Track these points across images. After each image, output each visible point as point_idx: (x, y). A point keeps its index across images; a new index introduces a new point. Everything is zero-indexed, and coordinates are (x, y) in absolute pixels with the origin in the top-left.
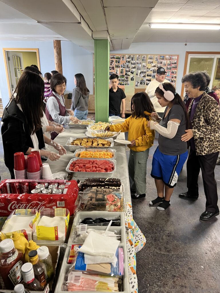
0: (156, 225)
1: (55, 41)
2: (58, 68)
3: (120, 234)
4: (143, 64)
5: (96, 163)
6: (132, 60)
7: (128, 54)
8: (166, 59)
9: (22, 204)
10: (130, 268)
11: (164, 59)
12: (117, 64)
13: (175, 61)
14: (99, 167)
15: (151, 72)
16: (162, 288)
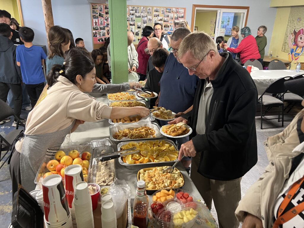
4: (149, 17)
7: (132, 6)
8: (173, 12)
13: (182, 15)
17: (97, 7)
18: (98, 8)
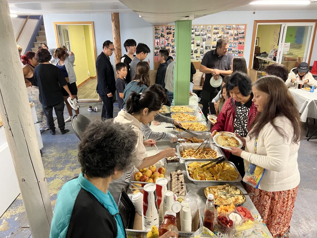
1: (113, 13)
2: (117, 42)
8: (233, 29)
11: (230, 29)
13: (243, 31)
17: (159, 28)
18: (160, 30)
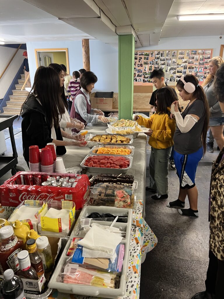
0: (176, 228)
1: (83, 40)
2: (86, 66)
3: (125, 231)
4: (174, 60)
5: (112, 160)
6: (162, 56)
7: (157, 51)
8: (198, 54)
9: (32, 195)
10: (132, 266)
11: (196, 54)
12: (146, 61)
13: (209, 56)
14: (114, 163)
15: (182, 68)
16: (177, 294)
